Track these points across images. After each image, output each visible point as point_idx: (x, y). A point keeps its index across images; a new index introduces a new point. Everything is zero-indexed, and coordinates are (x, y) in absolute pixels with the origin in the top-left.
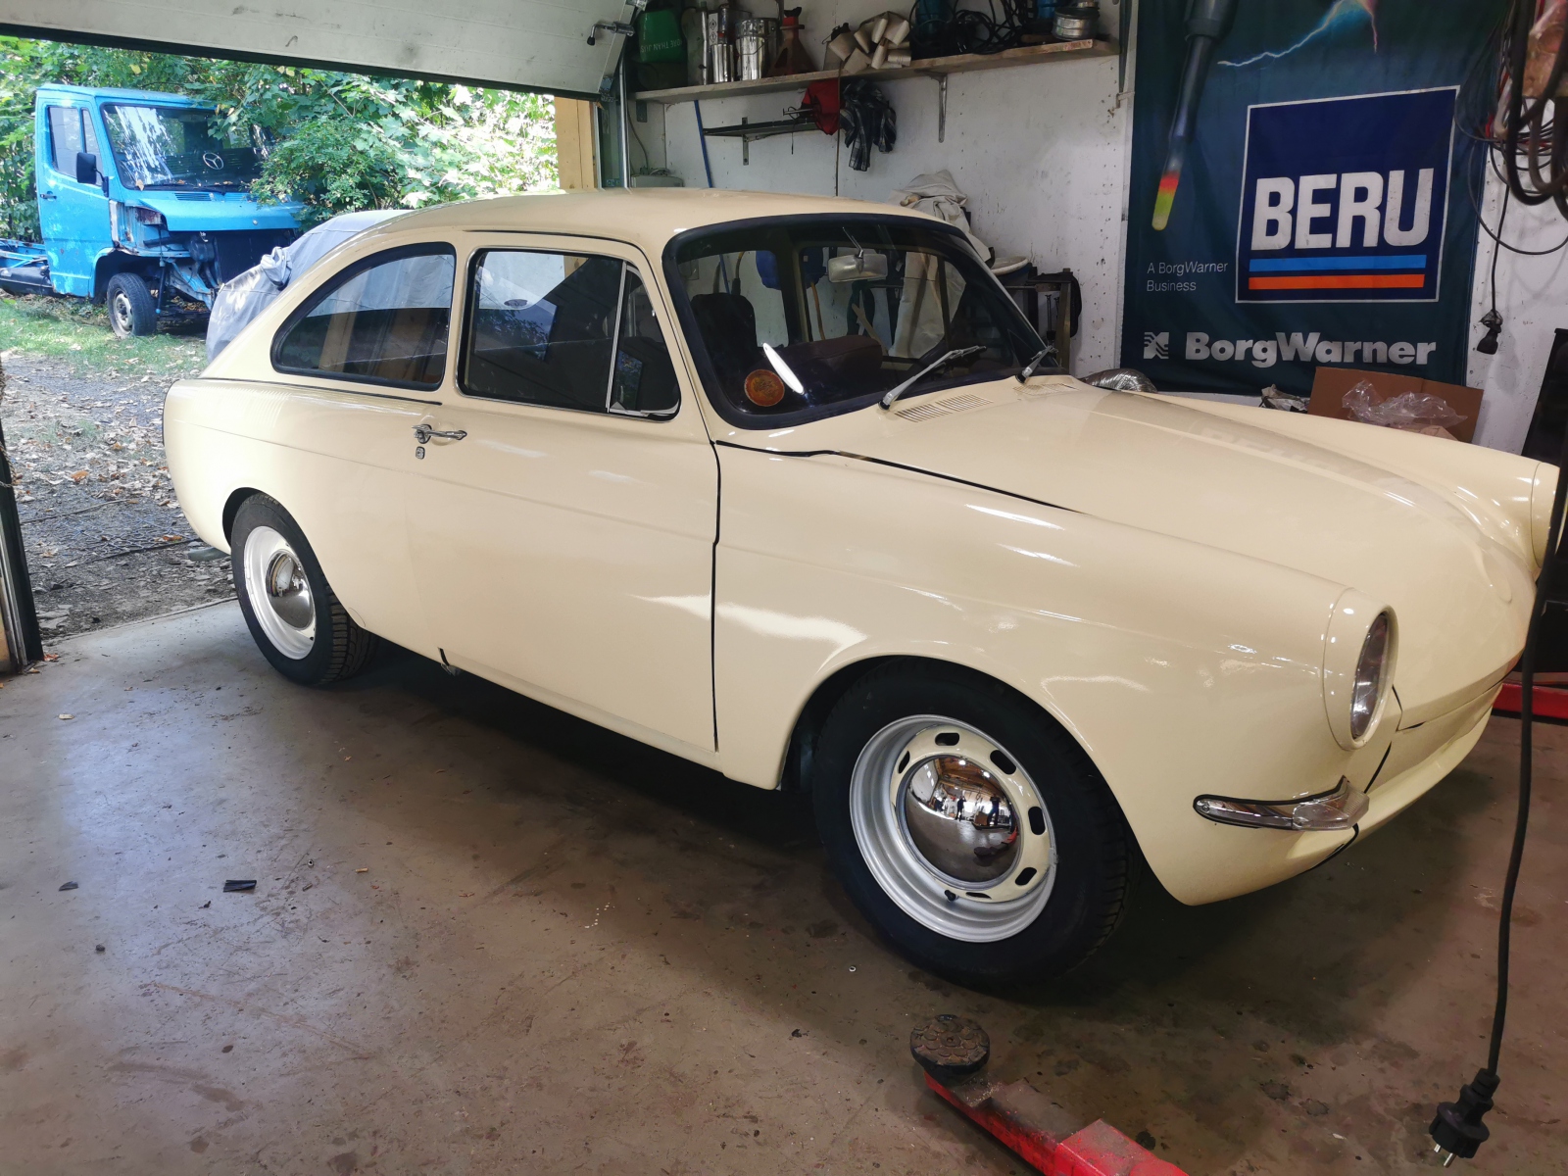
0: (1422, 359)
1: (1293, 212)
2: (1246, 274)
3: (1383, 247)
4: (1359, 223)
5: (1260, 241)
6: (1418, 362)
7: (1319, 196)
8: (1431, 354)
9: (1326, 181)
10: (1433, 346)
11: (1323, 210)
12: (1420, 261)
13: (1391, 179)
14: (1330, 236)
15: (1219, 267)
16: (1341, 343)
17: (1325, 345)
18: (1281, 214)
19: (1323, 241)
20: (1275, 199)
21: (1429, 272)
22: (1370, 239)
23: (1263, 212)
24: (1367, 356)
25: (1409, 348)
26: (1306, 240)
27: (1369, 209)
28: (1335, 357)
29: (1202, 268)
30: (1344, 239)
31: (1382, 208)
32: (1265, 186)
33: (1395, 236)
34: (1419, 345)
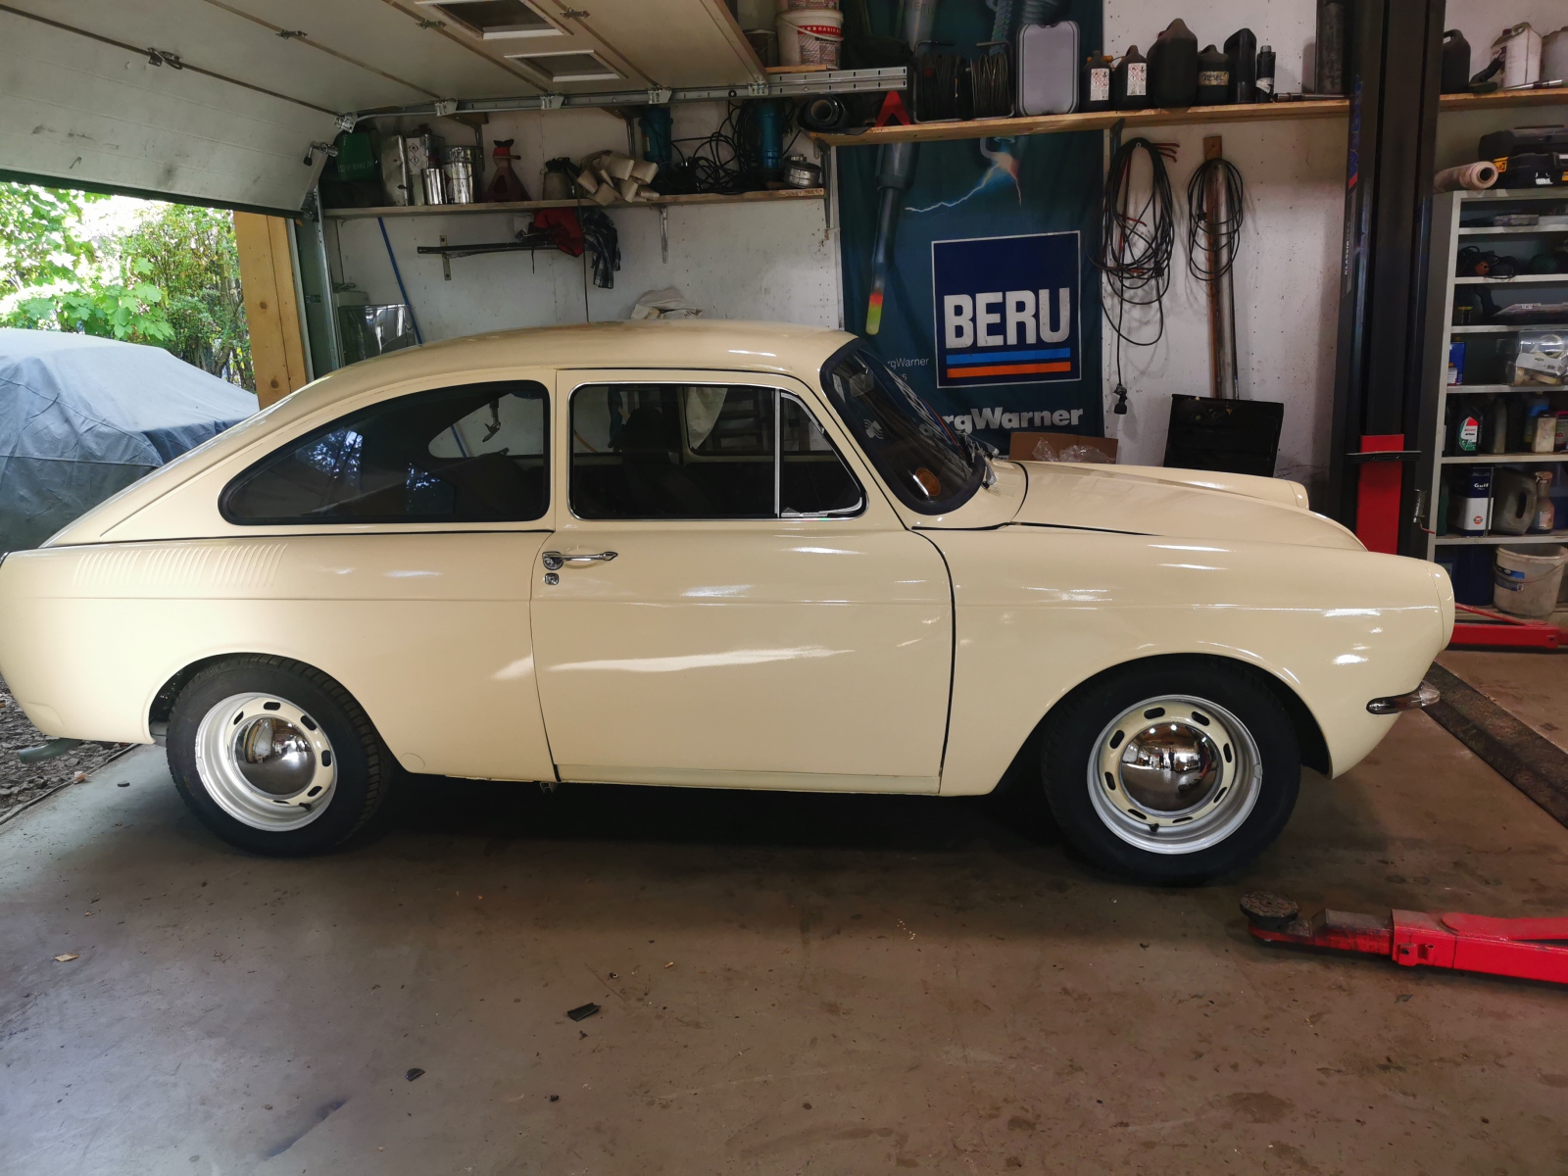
0: (1075, 421)
1: (974, 320)
2: (944, 367)
3: (1040, 343)
4: (1021, 327)
5: (952, 341)
6: (1073, 423)
7: (991, 308)
8: (1080, 417)
9: (995, 297)
10: (1081, 412)
11: (995, 318)
12: (1066, 352)
13: (1040, 296)
14: (1002, 337)
15: (922, 362)
16: (1018, 414)
17: (1007, 416)
18: (964, 321)
19: (997, 340)
20: (959, 311)
21: (1073, 359)
22: (1031, 338)
23: (951, 321)
24: (1037, 422)
25: (1065, 414)
26: (985, 340)
27: (1027, 317)
28: (1015, 424)
29: (909, 363)
30: (1012, 339)
31: (1036, 316)
32: (950, 301)
33: (1048, 336)
34: (1072, 411)
